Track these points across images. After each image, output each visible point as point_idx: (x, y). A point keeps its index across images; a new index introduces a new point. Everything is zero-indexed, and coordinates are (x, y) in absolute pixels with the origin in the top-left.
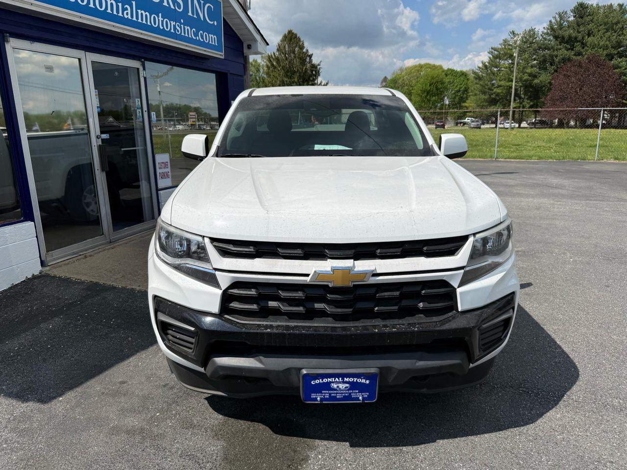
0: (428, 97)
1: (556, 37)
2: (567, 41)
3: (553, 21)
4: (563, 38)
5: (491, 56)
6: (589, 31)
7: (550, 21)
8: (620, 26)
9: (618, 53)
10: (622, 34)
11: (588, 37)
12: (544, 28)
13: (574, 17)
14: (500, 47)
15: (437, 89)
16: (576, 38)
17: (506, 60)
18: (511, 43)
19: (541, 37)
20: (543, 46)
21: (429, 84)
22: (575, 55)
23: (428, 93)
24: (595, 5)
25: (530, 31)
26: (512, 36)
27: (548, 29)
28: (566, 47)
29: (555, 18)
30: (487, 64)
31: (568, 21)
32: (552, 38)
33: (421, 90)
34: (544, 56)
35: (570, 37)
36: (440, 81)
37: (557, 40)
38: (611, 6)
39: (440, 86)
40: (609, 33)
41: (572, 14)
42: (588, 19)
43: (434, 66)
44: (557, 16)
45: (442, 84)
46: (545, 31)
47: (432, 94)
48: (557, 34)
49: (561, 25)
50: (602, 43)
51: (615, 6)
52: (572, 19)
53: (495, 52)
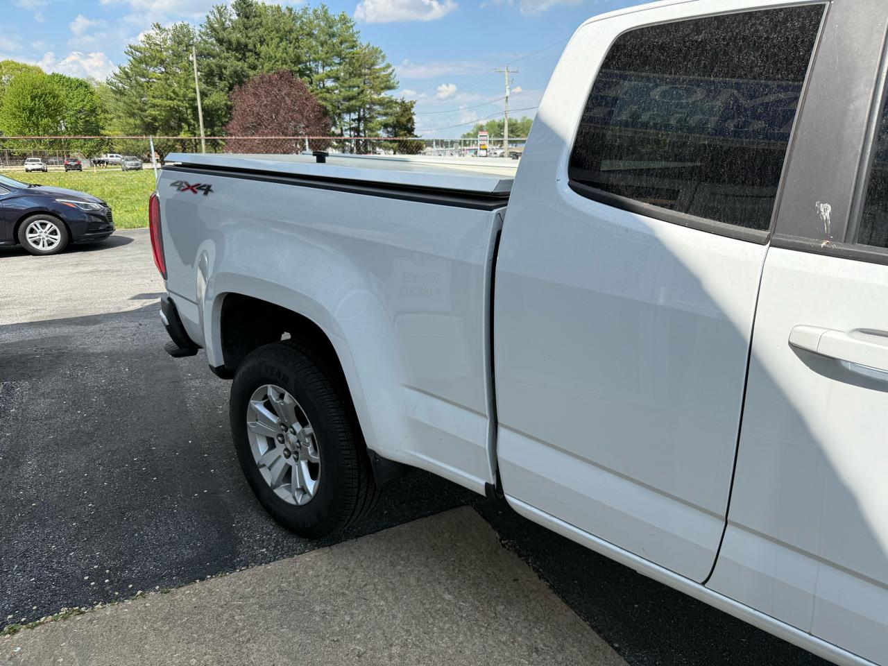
0: (34, 118)
1: (220, 41)
2: (236, 47)
3: (212, 17)
4: (230, 43)
5: (131, 59)
6: (260, 37)
7: (208, 17)
8: (294, 35)
9: (299, 71)
10: (299, 46)
11: (261, 46)
12: (201, 25)
13: (238, 15)
14: (142, 45)
15: (47, 106)
16: (246, 46)
17: (156, 66)
18: (158, 42)
19: (200, 39)
20: (205, 52)
21: (29, 97)
22: (249, 67)
23: (32, 111)
24: (260, 4)
25: (182, 28)
26: (158, 32)
27: (207, 28)
28: (236, 57)
29: (212, 12)
30: (127, 70)
31: (230, 20)
32: (215, 42)
33: (16, 107)
34: (208, 65)
35: (239, 43)
36: (50, 94)
37: (221, 44)
38: (279, 8)
39: (51, 101)
40: (284, 43)
41: (234, 11)
42: (255, 21)
43: (25, 67)
44: (216, 11)
45: (54, 97)
46: (203, 30)
47: (40, 114)
48: (221, 37)
49: (223, 24)
50: (278, 55)
51: (284, 9)
52: (235, 17)
53: (137, 53)
